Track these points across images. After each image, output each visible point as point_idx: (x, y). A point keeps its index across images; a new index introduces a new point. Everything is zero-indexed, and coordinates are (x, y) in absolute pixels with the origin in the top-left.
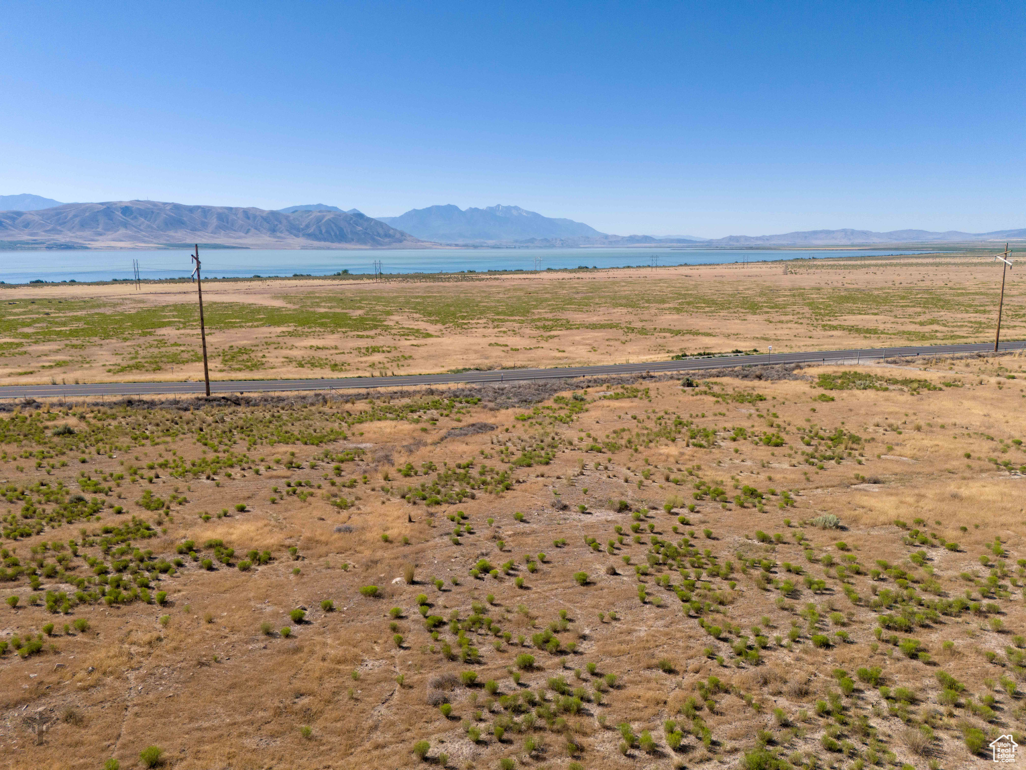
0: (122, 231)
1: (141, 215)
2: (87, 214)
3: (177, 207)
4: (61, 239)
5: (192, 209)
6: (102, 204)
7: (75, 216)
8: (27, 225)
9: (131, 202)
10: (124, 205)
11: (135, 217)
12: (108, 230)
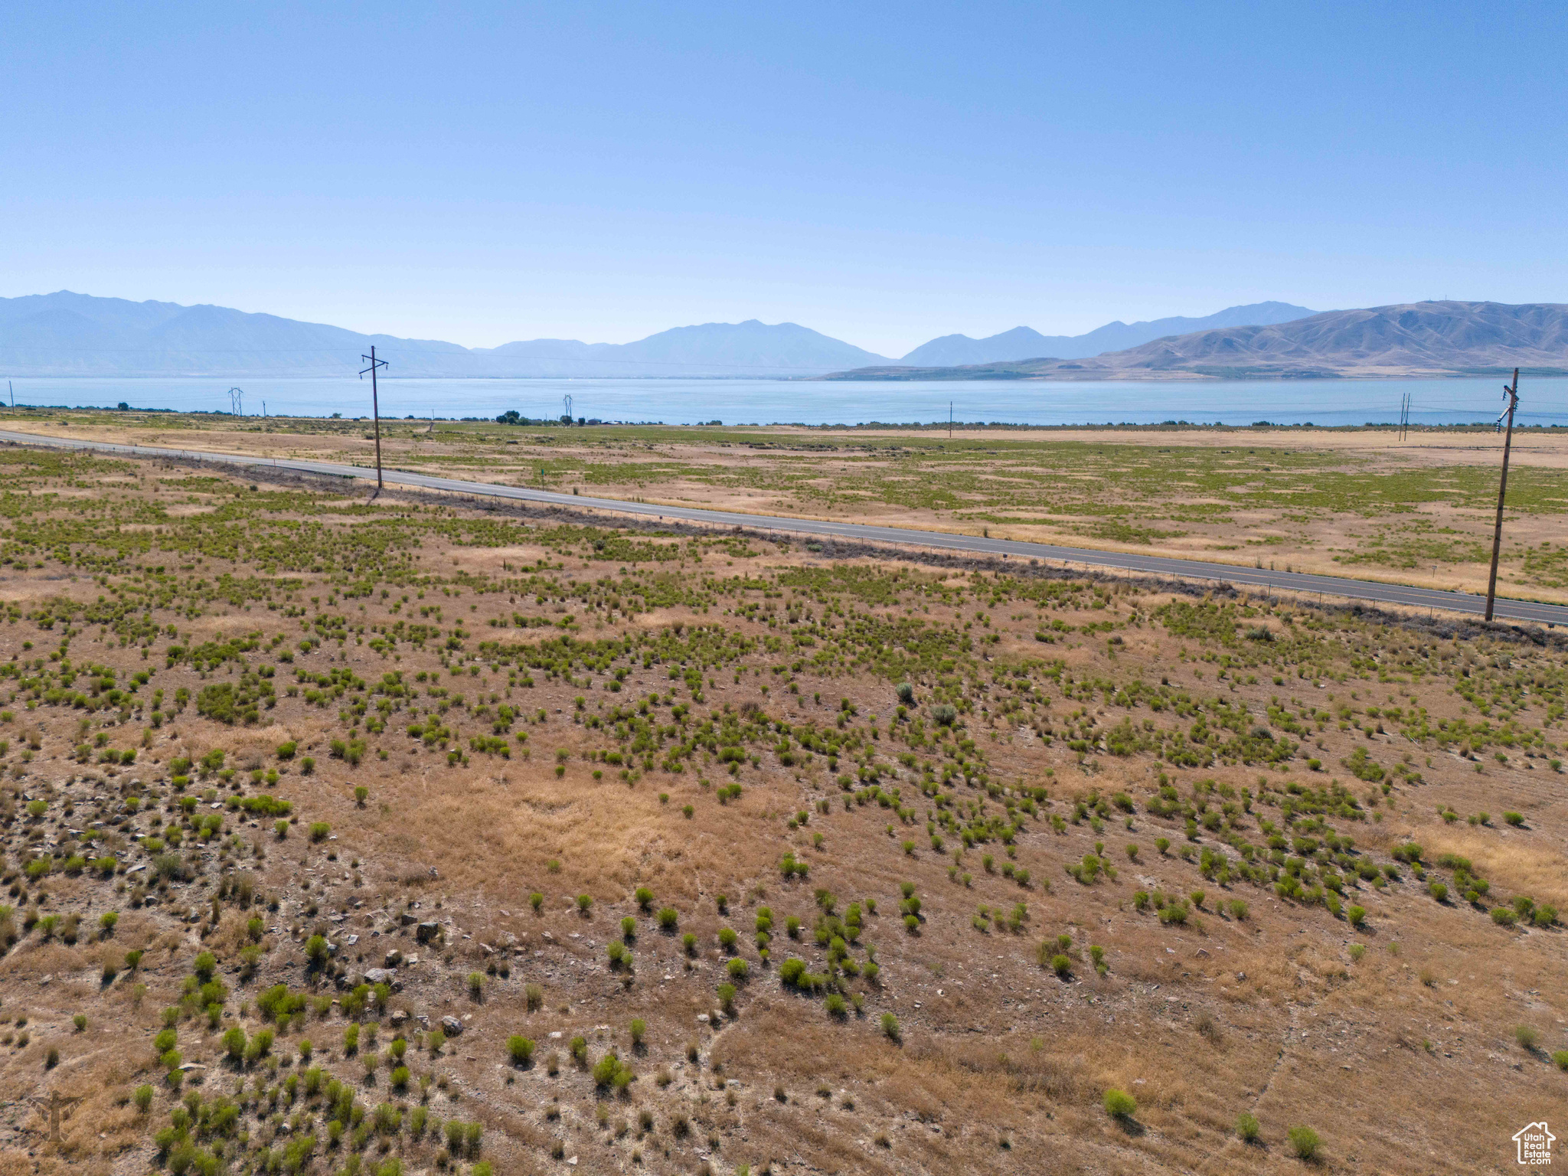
0: (1396, 350)
1: (1430, 324)
2: (1349, 326)
3: (1491, 309)
4: (1305, 363)
5: (1518, 311)
6: (1374, 310)
7: (1331, 330)
8: (1263, 345)
9: (1418, 305)
10: (1406, 309)
11: (1420, 328)
12: (1374, 349)
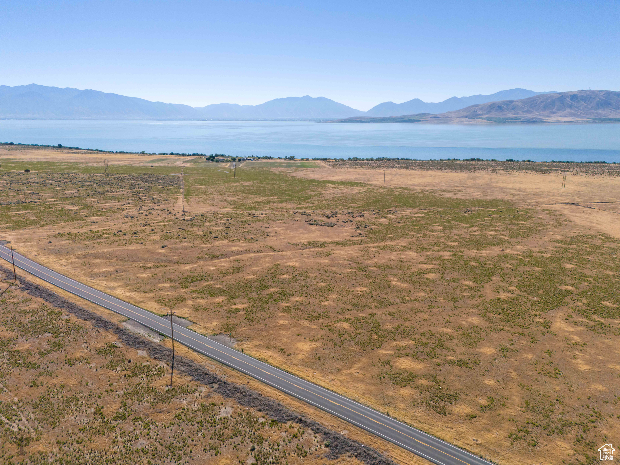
0: (568, 110)
1: (582, 100)
2: (549, 100)
3: (608, 93)
4: (530, 116)
5: (619, 94)
6: (560, 93)
7: (542, 102)
8: (514, 108)
9: (578, 91)
10: (573, 93)
11: (578, 101)
12: (559, 110)
